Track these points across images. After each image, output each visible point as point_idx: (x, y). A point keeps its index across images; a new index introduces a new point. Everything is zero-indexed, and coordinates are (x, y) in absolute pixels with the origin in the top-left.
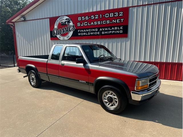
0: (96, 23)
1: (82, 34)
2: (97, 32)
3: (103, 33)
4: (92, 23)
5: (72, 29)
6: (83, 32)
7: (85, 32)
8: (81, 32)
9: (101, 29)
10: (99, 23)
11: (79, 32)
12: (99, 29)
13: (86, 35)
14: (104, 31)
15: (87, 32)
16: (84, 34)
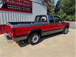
0: (19, 3)
1: (11, 8)
2: (21, 8)
3: (23, 9)
4: (17, 3)
5: (2, 2)
6: (12, 7)
7: (13, 7)
8: (10, 7)
9: (22, 8)
10: (21, 4)
11: (9, 6)
12: (21, 7)
13: (14, 9)
14: (24, 9)
15: (15, 7)
16: (13, 8)
